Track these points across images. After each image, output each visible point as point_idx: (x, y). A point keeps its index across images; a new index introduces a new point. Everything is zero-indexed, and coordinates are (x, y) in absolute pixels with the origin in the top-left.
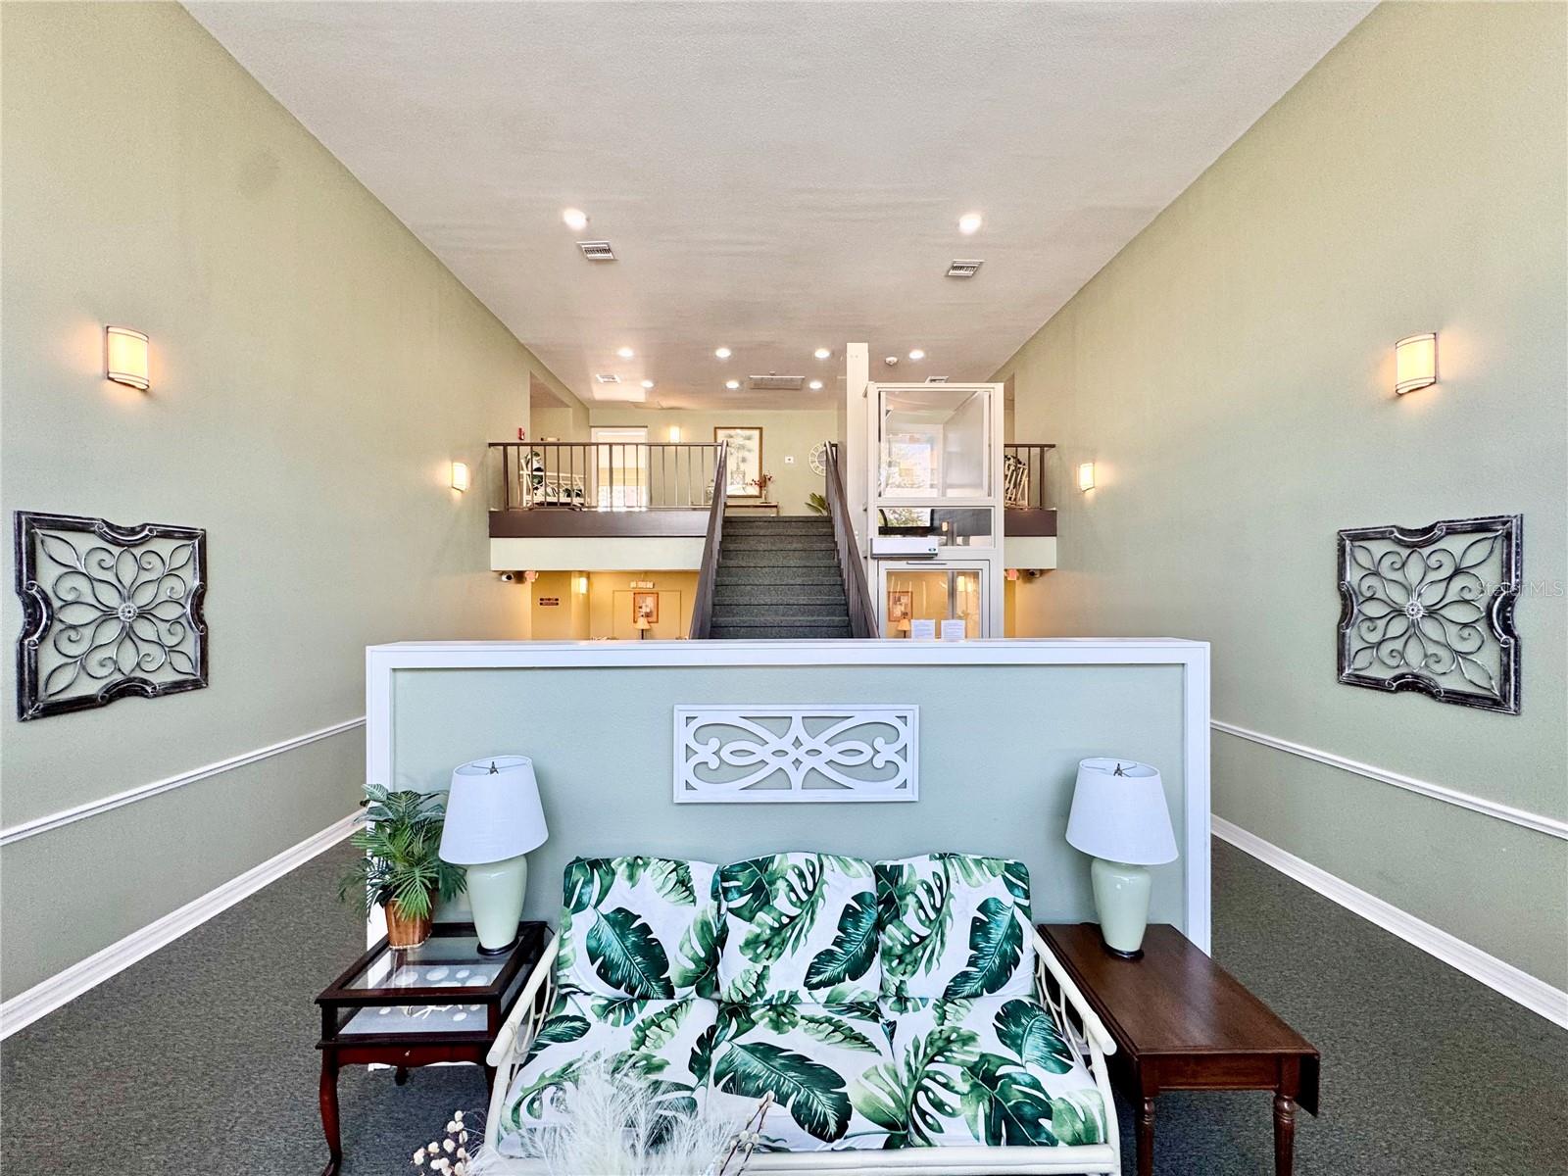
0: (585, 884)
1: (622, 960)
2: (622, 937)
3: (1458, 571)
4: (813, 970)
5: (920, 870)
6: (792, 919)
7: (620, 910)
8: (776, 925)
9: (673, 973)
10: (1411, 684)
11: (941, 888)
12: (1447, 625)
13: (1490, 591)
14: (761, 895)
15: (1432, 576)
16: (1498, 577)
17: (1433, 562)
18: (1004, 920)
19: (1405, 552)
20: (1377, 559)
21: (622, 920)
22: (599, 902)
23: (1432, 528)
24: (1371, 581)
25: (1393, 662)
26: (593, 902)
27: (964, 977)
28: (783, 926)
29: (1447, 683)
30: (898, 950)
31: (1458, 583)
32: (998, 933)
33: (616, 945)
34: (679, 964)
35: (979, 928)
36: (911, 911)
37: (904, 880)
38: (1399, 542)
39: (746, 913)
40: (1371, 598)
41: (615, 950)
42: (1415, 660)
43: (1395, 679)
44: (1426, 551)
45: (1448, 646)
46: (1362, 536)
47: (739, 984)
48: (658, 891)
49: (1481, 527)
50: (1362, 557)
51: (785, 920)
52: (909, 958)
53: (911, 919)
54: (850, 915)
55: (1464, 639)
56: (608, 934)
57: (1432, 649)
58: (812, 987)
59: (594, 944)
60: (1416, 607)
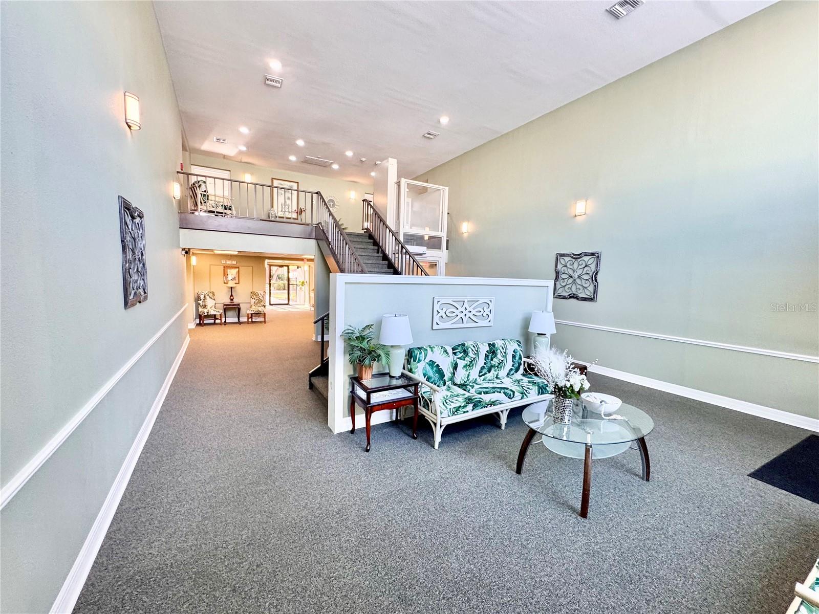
0: (420, 354)
1: (433, 375)
2: (432, 369)
3: (586, 266)
4: (480, 372)
5: (499, 344)
6: (474, 358)
7: (431, 361)
8: (471, 361)
9: (446, 378)
10: (573, 296)
11: (505, 347)
12: (582, 280)
13: (593, 271)
14: (465, 352)
15: (580, 267)
16: (595, 267)
17: (580, 263)
18: (518, 354)
19: (574, 260)
20: (566, 262)
21: (432, 363)
22: (425, 359)
23: (580, 254)
24: (565, 268)
25: (568, 291)
26: (423, 359)
27: (511, 369)
28: (472, 361)
29: (581, 296)
30: (497, 364)
31: (586, 269)
32: (517, 358)
33: (431, 371)
34: (447, 375)
35: (514, 356)
36: (499, 354)
37: (496, 346)
38: (573, 258)
39: (463, 358)
40: (564, 273)
41: (431, 373)
42: (574, 290)
43: (569, 295)
44: (579, 260)
45: (582, 286)
46: (563, 255)
47: (463, 378)
48: (440, 354)
49: (593, 254)
50: (562, 261)
51: (473, 359)
52: (499, 366)
53: (499, 356)
54: (486, 356)
55: (586, 283)
56: (428, 368)
57: (578, 286)
58: (480, 376)
59: (425, 372)
60: (575, 276)
